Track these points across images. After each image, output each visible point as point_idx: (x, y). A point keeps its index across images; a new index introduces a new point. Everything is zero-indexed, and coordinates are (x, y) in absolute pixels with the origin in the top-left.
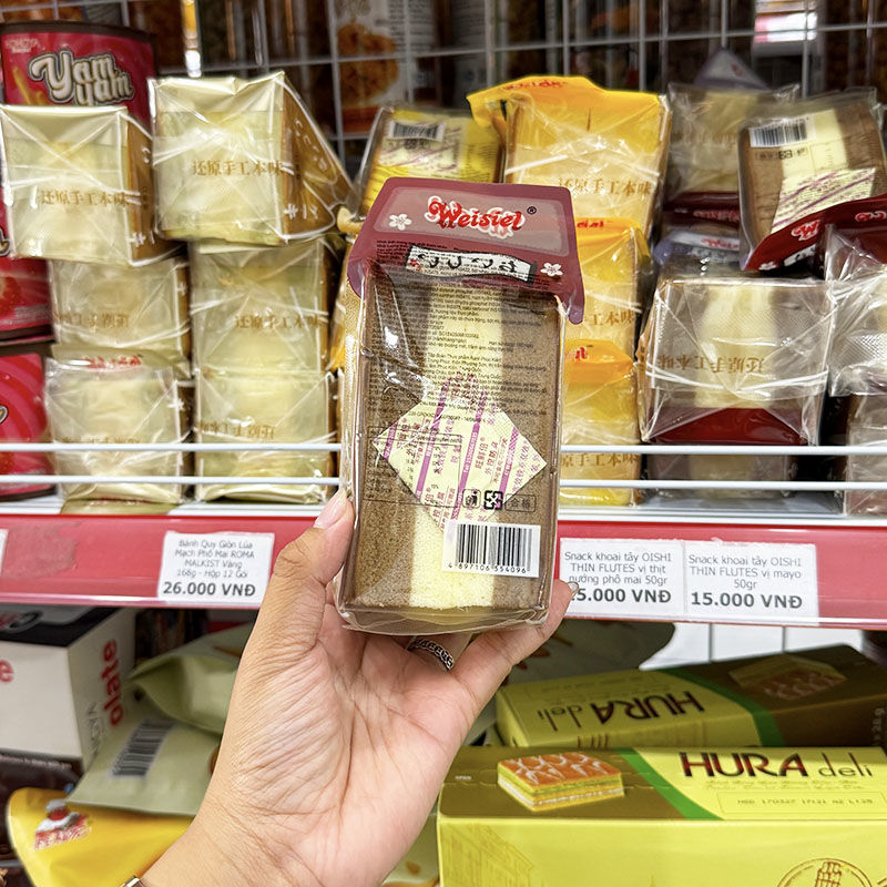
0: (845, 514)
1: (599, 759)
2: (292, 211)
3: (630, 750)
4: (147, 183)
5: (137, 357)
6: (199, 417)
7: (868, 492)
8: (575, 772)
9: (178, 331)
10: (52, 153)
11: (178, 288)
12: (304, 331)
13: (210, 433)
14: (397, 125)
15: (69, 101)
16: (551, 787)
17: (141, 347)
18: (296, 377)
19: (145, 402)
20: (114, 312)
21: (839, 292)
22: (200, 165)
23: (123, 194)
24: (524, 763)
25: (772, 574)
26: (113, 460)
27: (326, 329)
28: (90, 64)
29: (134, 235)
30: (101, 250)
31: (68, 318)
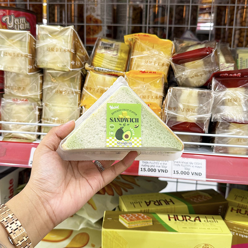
0: (214, 152)
1: (146, 215)
2: (73, 63)
3: (154, 213)
4: (34, 52)
5: (27, 99)
6: (43, 117)
7: (220, 147)
8: (140, 218)
9: (39, 93)
10: (8, 42)
11: (40, 81)
12: (74, 95)
13: (46, 121)
14: (102, 43)
15: (13, 29)
16: (133, 222)
17: (29, 97)
18: (71, 107)
19: (28, 112)
20: (22, 86)
21: (215, 95)
22: (49, 49)
23: (27, 55)
24: (126, 216)
25: (194, 166)
26: (18, 127)
27: (80, 95)
28: (19, 19)
29: (29, 66)
30: (20, 69)
31: (9, 87)
